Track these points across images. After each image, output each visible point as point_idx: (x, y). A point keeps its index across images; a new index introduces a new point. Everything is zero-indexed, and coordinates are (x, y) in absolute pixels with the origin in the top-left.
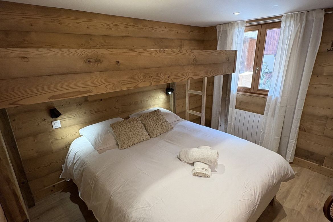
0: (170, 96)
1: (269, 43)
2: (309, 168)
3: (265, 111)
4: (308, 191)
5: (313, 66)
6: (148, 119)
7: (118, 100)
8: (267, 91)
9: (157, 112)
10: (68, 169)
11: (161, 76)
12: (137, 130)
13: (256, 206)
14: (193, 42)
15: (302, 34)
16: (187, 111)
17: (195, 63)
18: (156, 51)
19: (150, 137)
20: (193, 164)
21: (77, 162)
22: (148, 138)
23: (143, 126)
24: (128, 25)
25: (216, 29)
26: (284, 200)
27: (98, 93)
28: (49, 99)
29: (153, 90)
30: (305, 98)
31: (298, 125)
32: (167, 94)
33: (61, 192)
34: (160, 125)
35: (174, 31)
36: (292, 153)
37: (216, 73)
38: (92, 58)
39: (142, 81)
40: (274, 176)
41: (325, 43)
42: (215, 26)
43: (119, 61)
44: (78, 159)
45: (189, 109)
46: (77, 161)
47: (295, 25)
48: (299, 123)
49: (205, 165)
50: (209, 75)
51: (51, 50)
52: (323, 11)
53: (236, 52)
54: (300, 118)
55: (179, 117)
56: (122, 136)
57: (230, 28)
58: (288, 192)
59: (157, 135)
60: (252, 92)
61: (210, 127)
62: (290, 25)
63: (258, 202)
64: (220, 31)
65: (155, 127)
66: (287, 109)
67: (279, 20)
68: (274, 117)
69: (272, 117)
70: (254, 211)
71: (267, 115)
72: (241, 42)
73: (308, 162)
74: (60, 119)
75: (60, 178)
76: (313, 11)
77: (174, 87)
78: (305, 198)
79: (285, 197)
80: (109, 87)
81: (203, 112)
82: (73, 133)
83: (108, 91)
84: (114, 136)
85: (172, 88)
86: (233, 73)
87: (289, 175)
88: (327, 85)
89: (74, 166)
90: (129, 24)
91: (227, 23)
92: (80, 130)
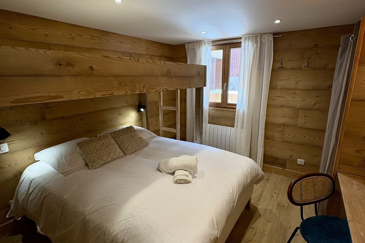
0: (143, 113)
1: (233, 66)
2: (276, 173)
3: (235, 123)
4: (277, 192)
5: (269, 81)
6: (121, 135)
7: (83, 118)
8: (235, 105)
9: (130, 128)
10: (20, 203)
11: (137, 85)
12: (110, 148)
13: (235, 202)
14: (163, 58)
15: (259, 53)
16: (161, 128)
17: (168, 74)
18: (130, 59)
19: (124, 155)
20: (173, 174)
21: (34, 191)
22: (123, 155)
23: (116, 143)
24: (93, 36)
25: (185, 47)
26: (259, 202)
27: (70, 99)
28: (12, 102)
29: (123, 107)
30: (266, 109)
31: (263, 134)
32: (139, 111)
33: (8, 236)
34: (134, 142)
35: (144, 47)
36: (261, 160)
37: (189, 86)
38: (64, 61)
39: (117, 89)
40: (247, 175)
41: (276, 61)
42: (184, 44)
43: (93, 66)
44: (36, 187)
45: (163, 127)
46: (34, 189)
47: (253, 46)
48: (264, 132)
49: (185, 171)
50: (182, 87)
51: (16, 49)
52: (272, 35)
53: (205, 67)
54: (264, 127)
55: (154, 134)
56: (93, 155)
57: (198, 46)
58: (261, 195)
59: (132, 152)
60: (222, 106)
61: (186, 141)
62: (248, 46)
63: (236, 199)
64: (189, 49)
65: (129, 144)
66: (253, 120)
67: (239, 41)
68: (243, 129)
69: (241, 128)
70: (234, 206)
71: (237, 127)
72: (209, 59)
73: (275, 168)
74: (7, 142)
75: (7, 217)
76: (265, 35)
77: (146, 103)
78: (275, 198)
79: (259, 200)
80: (82, 93)
81: (178, 128)
82: (26, 159)
83: (81, 98)
84: (82, 156)
85: (144, 105)
86: (205, 86)
87: (260, 176)
88: (281, 97)
89: (29, 197)
90: (95, 36)
91: (195, 42)
92: (35, 154)
